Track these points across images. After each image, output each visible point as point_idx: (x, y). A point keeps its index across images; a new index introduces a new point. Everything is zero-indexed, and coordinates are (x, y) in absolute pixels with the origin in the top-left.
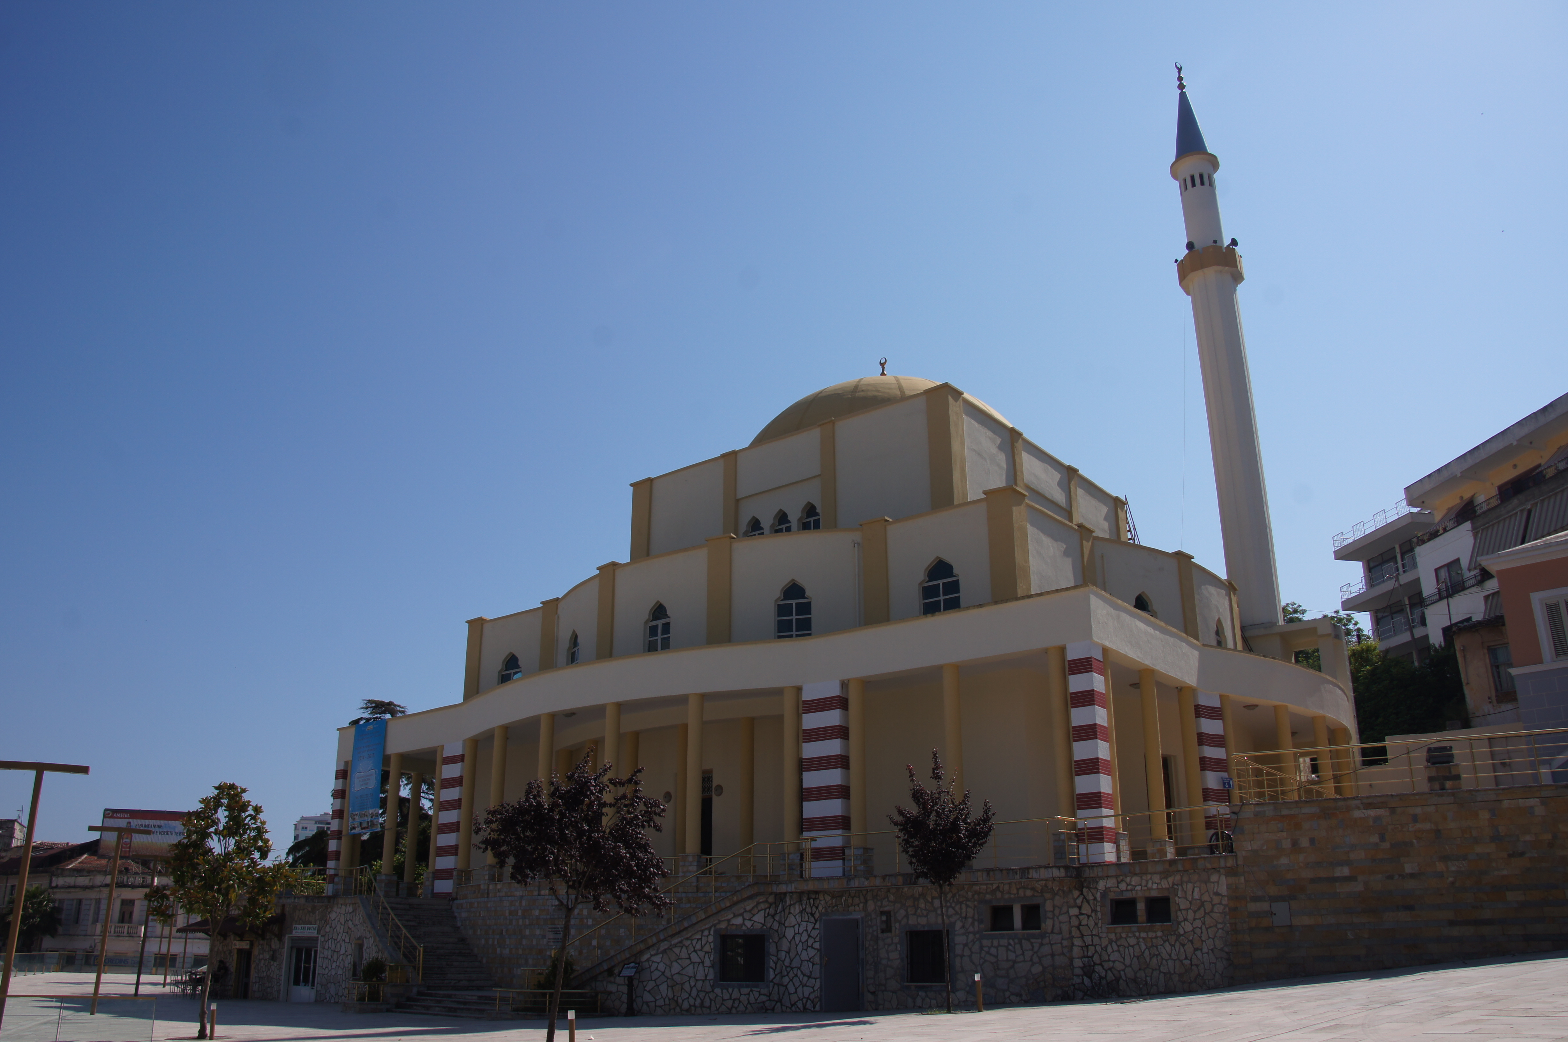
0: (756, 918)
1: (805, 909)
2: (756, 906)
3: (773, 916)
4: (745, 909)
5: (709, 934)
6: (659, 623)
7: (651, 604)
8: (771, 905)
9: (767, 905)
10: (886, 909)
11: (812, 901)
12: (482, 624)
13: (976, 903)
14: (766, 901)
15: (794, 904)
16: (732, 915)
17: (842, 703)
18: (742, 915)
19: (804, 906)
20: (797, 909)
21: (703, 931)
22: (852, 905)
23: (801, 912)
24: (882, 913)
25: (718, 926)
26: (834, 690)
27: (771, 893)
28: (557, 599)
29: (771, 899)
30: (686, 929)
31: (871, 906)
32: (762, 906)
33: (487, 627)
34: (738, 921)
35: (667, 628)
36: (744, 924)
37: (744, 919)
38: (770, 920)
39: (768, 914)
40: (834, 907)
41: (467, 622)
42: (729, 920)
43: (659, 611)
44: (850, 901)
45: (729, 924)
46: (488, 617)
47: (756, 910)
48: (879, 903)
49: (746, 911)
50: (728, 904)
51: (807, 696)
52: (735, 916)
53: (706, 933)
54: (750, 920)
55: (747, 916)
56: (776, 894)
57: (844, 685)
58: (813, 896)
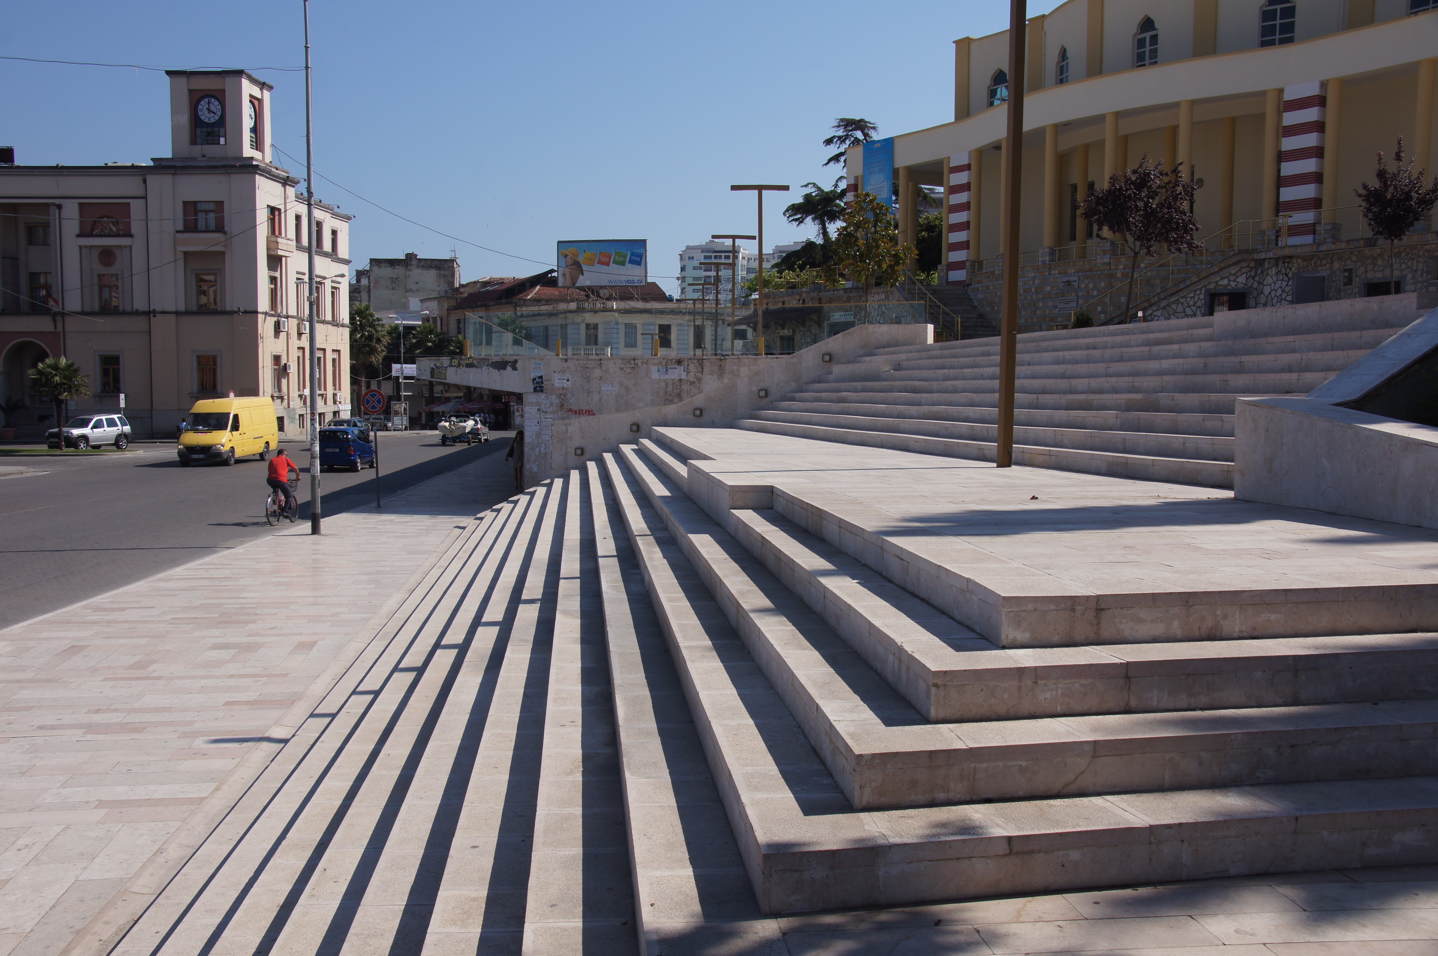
0: (1239, 280)
1: (1280, 271)
2: (1240, 270)
3: (1253, 278)
4: (1230, 273)
5: (1201, 293)
6: (1147, 35)
7: (1139, 18)
8: (1252, 269)
9: (1248, 269)
10: (1348, 267)
11: (1286, 264)
12: (969, 43)
14: (1248, 266)
15: (1271, 267)
16: (1219, 278)
17: (1320, 101)
18: (1227, 277)
20: (1274, 270)
21: (1195, 291)
22: (1320, 266)
23: (1277, 273)
24: (1345, 270)
25: (1208, 287)
26: (1314, 90)
27: (1252, 260)
28: (1044, 16)
29: (1252, 264)
30: (1182, 289)
31: (1336, 265)
32: (1245, 270)
33: (973, 46)
34: (1225, 282)
35: (1154, 39)
36: (1229, 284)
37: (1229, 281)
38: (1251, 280)
39: (1250, 276)
40: (1304, 268)
41: (954, 42)
42: (1217, 282)
43: (1148, 24)
44: (1319, 262)
45: (1217, 285)
46: (975, 36)
47: (1239, 273)
48: (1343, 263)
50: (1217, 270)
51: (1288, 97)
52: (1222, 278)
53: (1198, 292)
54: (1234, 281)
55: (1232, 278)
56: (1256, 261)
57: (1323, 85)
58: (1288, 261)
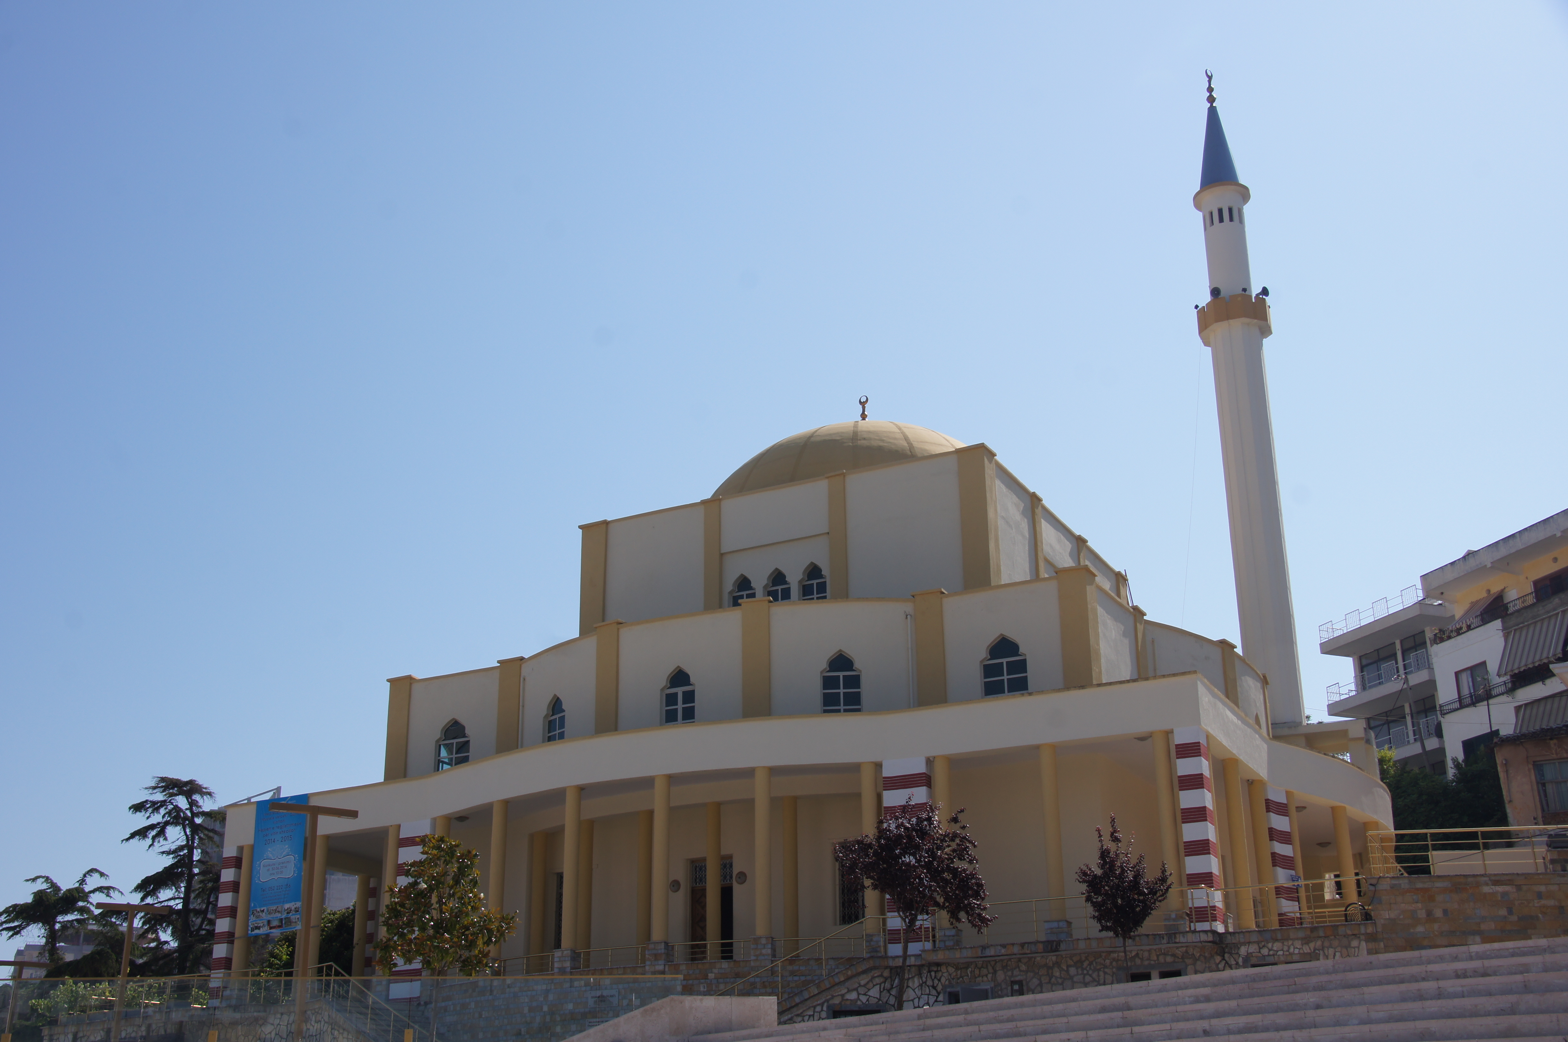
0: (871, 993)
1: (925, 982)
2: (871, 980)
3: (889, 991)
4: (859, 984)
5: (822, 1010)
6: (680, 691)
7: (669, 669)
8: (886, 979)
9: (882, 980)
10: (1018, 978)
11: (933, 974)
12: (411, 684)
13: (1114, 970)
14: (881, 976)
15: (913, 977)
16: (846, 991)
17: (925, 780)
18: (856, 989)
19: (924, 979)
20: (916, 982)
21: (815, 1007)
22: (979, 976)
23: (921, 985)
24: (1013, 983)
25: (831, 1002)
26: (919, 767)
27: (886, 968)
28: (522, 659)
29: (886, 973)
30: (797, 1005)
31: (1001, 976)
32: (877, 980)
33: (416, 687)
34: (853, 996)
35: (690, 695)
36: (858, 999)
37: (859, 994)
38: (885, 994)
39: (884, 989)
40: (958, 979)
41: (388, 680)
42: (843, 995)
43: (680, 678)
44: (977, 972)
45: (843, 1000)
46: (418, 676)
47: (871, 985)
48: (1009, 973)
49: (860, 986)
50: (842, 979)
51: (887, 772)
52: (849, 991)
53: (818, 1009)
54: (865, 994)
55: (862, 990)
56: (891, 969)
57: (930, 762)
58: (935, 969)
